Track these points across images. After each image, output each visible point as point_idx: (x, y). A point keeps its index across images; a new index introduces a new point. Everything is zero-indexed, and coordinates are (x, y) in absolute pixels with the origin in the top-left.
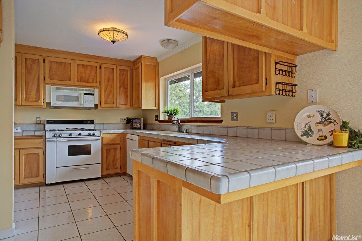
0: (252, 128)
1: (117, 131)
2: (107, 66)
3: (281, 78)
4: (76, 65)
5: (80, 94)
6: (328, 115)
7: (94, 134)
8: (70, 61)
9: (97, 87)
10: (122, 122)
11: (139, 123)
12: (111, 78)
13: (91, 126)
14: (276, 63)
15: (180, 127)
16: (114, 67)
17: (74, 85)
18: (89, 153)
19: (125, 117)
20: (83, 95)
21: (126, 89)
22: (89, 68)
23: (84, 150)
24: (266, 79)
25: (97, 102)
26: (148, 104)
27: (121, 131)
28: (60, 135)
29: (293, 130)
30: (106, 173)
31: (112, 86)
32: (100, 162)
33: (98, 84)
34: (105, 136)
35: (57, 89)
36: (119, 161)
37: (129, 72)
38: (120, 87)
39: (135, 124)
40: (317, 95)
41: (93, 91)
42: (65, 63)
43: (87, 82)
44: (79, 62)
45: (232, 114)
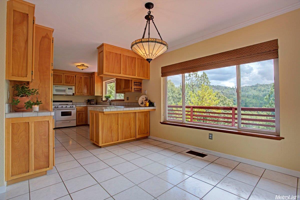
0: (132, 103)
1: (83, 106)
2: (78, 76)
3: (136, 87)
4: (64, 76)
5: (66, 89)
6: (147, 98)
7: (73, 107)
8: (61, 74)
9: (74, 86)
10: (85, 101)
11: (93, 102)
12: (80, 81)
13: (71, 103)
14: (134, 83)
15: (110, 103)
16: (82, 76)
17: (63, 85)
18: (71, 115)
19: (87, 99)
20: (67, 89)
21: (87, 86)
22: (70, 77)
23: (69, 114)
24: (131, 87)
25: (74, 92)
26: (97, 93)
27: (85, 105)
28: (58, 107)
29: (138, 103)
30: (78, 124)
31: (81, 85)
32: (76, 119)
33: (74, 84)
34: (78, 108)
35: (56, 86)
36: (84, 119)
37: (89, 78)
38: (85, 85)
39: (92, 103)
40: (146, 92)
41: (72, 87)
42: (59, 75)
43: (69, 83)
44: (66, 75)
45: (127, 98)
